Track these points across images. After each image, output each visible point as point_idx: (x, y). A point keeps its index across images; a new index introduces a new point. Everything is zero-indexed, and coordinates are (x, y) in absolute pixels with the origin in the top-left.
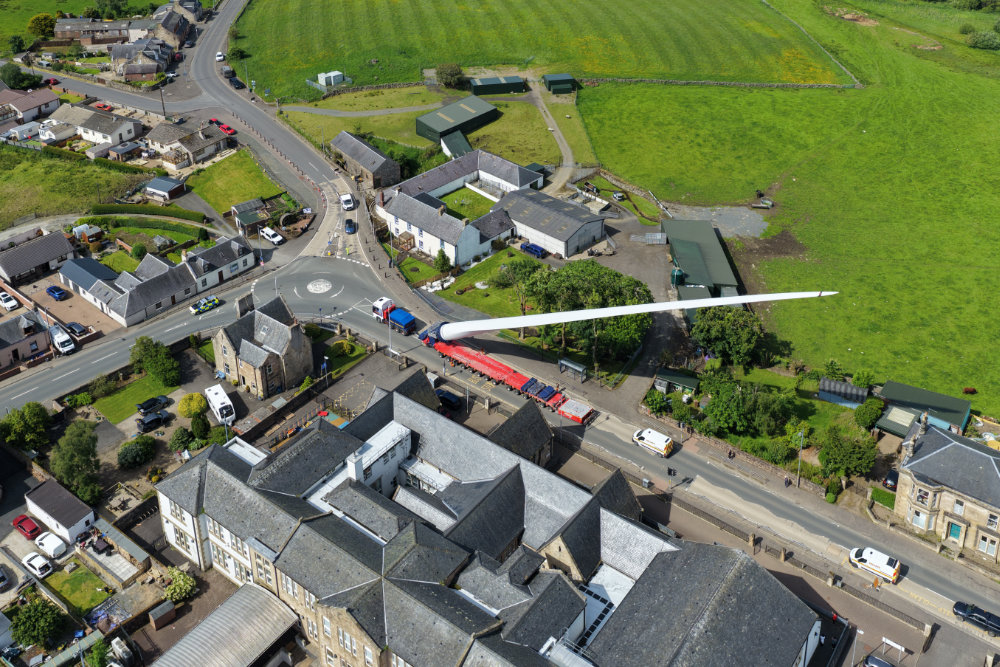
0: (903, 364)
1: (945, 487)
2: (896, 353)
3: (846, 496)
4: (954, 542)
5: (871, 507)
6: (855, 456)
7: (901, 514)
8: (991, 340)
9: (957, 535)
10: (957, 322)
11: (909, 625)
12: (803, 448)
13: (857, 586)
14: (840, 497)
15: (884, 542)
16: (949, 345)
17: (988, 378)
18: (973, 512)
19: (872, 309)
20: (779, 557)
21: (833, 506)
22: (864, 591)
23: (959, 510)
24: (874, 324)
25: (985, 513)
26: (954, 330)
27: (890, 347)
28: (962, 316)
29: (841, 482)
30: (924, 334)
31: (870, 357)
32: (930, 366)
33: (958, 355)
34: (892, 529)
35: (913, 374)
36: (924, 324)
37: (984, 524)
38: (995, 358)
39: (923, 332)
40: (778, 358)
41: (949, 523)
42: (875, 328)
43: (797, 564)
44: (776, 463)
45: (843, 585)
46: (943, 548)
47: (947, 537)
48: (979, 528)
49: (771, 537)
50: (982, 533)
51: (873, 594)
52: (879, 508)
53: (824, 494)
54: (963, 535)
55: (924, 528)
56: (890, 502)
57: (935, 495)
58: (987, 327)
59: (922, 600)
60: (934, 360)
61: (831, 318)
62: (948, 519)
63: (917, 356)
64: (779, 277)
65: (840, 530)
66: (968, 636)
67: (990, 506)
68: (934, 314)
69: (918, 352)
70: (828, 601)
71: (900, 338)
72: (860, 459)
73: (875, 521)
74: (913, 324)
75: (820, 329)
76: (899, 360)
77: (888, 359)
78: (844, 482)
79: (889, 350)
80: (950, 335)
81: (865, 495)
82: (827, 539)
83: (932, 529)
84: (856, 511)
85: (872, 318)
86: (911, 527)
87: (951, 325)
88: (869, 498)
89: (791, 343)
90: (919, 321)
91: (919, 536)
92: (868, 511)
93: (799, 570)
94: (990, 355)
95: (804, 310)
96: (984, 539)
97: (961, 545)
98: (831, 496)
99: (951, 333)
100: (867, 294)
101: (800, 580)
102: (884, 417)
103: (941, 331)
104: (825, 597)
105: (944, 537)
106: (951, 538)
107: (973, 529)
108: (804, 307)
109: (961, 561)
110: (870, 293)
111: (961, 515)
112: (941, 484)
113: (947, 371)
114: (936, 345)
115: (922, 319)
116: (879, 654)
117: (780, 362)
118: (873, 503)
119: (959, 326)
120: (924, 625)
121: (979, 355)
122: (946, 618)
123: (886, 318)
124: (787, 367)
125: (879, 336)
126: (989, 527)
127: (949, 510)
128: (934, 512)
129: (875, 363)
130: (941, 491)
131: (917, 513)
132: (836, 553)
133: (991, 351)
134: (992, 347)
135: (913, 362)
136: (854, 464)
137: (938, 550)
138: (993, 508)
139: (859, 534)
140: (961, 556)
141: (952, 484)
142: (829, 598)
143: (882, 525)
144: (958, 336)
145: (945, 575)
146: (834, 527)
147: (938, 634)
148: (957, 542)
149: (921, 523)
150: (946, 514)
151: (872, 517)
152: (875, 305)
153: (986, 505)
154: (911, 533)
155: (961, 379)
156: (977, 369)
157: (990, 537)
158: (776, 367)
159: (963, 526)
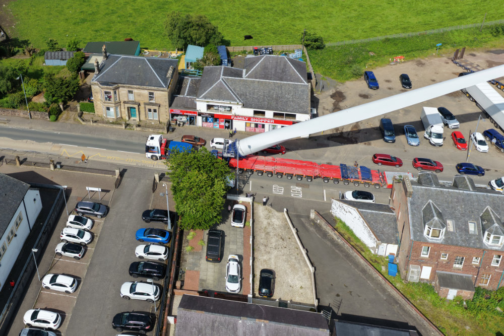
0: (101, 35)
1: (120, 85)
2: (96, 31)
3: (64, 114)
4: (134, 120)
5: (81, 116)
6: (64, 87)
7: (99, 114)
8: (152, 13)
9: (135, 116)
10: (133, 8)
11: (107, 175)
12: (35, 95)
13: (72, 164)
14: (60, 116)
15: (90, 133)
16: (129, 19)
17: (152, 30)
18: (139, 95)
19: (81, 12)
20: (15, 164)
21: (55, 123)
22: (76, 165)
23: (131, 97)
24: (83, 19)
25: (146, 92)
26: (131, 12)
27: (93, 29)
28: (136, 4)
29: (59, 106)
30: (114, 18)
31: (80, 37)
32: (117, 32)
33: (134, 23)
34: (95, 124)
35: (108, 39)
36: (113, 12)
37: (147, 100)
38: (155, 20)
39: (113, 16)
40: (17, 49)
41: (128, 108)
42: (84, 21)
43: (30, 164)
44: (14, 108)
45: (61, 167)
46: (127, 125)
47: (129, 118)
48: (145, 104)
49: (10, 153)
50: (148, 107)
51: (83, 165)
52: (86, 115)
53: (48, 117)
54: (137, 113)
55: (114, 117)
56: (92, 109)
57: (115, 93)
58: (150, 6)
59: (115, 159)
60: (120, 29)
61: (56, 22)
62: (127, 105)
63: (110, 29)
64: (21, 8)
65: (61, 135)
66: (144, 169)
67: (148, 87)
68: (120, 6)
69: (110, 27)
70: (51, 180)
71: (99, 23)
72: (67, 87)
73: (83, 123)
74: (107, 14)
75: (48, 29)
76: (98, 34)
77: (91, 35)
78: (61, 106)
79: (92, 31)
80: (129, 15)
81: (77, 111)
82: (51, 143)
83: (119, 116)
84: (71, 121)
85: (82, 16)
86: (107, 120)
87: (129, 9)
88: (79, 111)
89: (28, 40)
90: (111, 12)
91: (113, 123)
92: (79, 119)
93: (31, 167)
94: (152, 19)
95: (38, 22)
96: (150, 110)
97: (138, 120)
98: (53, 117)
99: (130, 13)
100: (79, 5)
101: (32, 173)
102: (86, 63)
103: (124, 14)
104: (49, 177)
105: (127, 119)
106: (132, 118)
107: (142, 106)
108: (38, 20)
109: (139, 129)
110: (81, 4)
111: (134, 100)
112: (117, 84)
113: (127, 32)
114: (121, 21)
115: (112, 10)
116: (87, 200)
117: (18, 51)
118: (83, 113)
119: (134, 9)
120: (115, 172)
121: (146, 21)
122: (130, 164)
123: (90, 14)
124: (24, 53)
125: (86, 25)
126: (151, 101)
127: (126, 100)
128: (117, 104)
129: (84, 39)
130: (118, 88)
131: (108, 109)
132: (57, 149)
133: (153, 17)
134: (153, 15)
135: (107, 33)
136: (64, 92)
137: (124, 127)
138: (150, 87)
139: (73, 134)
140: (139, 126)
141: (123, 81)
142: (52, 178)
143: (88, 124)
144: (134, 14)
145: (129, 140)
146: (57, 135)
147: (126, 174)
148: (135, 119)
149: (112, 115)
150: (125, 102)
151: (81, 121)
152: (84, 10)
153: (145, 87)
154: (108, 123)
155: (136, 35)
156: (145, 27)
157: (152, 108)
158: (17, 55)
159: (136, 106)
